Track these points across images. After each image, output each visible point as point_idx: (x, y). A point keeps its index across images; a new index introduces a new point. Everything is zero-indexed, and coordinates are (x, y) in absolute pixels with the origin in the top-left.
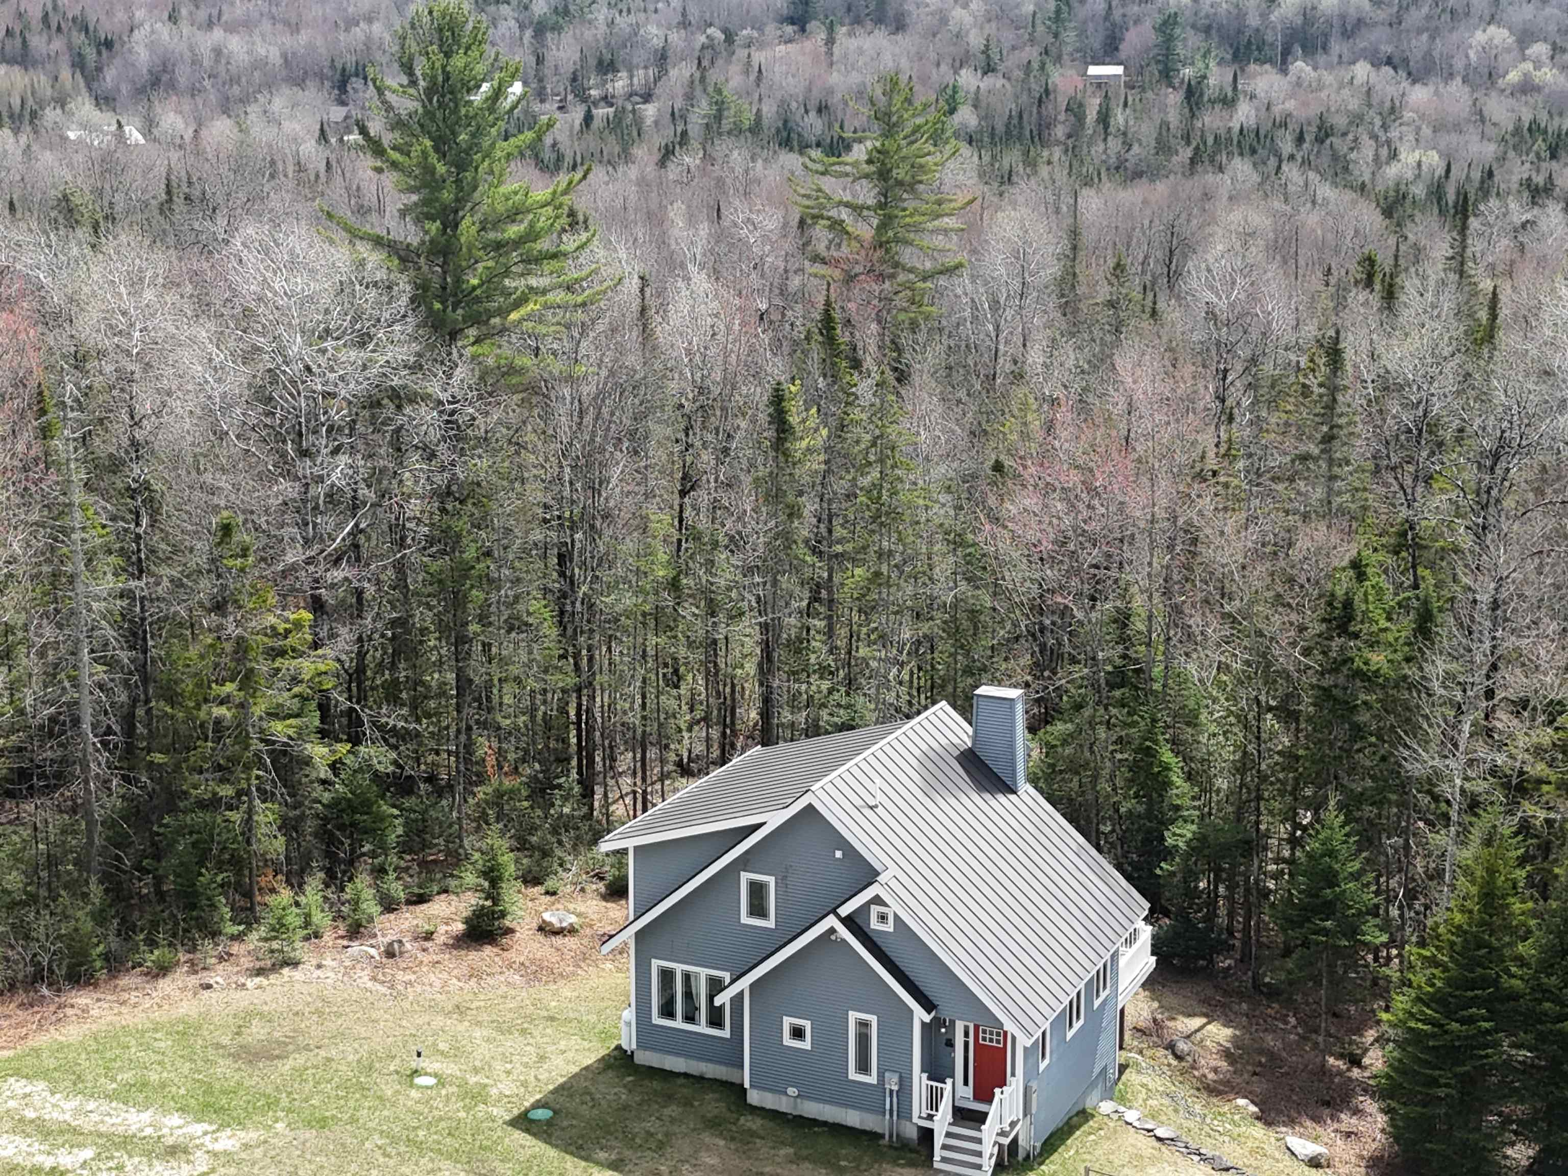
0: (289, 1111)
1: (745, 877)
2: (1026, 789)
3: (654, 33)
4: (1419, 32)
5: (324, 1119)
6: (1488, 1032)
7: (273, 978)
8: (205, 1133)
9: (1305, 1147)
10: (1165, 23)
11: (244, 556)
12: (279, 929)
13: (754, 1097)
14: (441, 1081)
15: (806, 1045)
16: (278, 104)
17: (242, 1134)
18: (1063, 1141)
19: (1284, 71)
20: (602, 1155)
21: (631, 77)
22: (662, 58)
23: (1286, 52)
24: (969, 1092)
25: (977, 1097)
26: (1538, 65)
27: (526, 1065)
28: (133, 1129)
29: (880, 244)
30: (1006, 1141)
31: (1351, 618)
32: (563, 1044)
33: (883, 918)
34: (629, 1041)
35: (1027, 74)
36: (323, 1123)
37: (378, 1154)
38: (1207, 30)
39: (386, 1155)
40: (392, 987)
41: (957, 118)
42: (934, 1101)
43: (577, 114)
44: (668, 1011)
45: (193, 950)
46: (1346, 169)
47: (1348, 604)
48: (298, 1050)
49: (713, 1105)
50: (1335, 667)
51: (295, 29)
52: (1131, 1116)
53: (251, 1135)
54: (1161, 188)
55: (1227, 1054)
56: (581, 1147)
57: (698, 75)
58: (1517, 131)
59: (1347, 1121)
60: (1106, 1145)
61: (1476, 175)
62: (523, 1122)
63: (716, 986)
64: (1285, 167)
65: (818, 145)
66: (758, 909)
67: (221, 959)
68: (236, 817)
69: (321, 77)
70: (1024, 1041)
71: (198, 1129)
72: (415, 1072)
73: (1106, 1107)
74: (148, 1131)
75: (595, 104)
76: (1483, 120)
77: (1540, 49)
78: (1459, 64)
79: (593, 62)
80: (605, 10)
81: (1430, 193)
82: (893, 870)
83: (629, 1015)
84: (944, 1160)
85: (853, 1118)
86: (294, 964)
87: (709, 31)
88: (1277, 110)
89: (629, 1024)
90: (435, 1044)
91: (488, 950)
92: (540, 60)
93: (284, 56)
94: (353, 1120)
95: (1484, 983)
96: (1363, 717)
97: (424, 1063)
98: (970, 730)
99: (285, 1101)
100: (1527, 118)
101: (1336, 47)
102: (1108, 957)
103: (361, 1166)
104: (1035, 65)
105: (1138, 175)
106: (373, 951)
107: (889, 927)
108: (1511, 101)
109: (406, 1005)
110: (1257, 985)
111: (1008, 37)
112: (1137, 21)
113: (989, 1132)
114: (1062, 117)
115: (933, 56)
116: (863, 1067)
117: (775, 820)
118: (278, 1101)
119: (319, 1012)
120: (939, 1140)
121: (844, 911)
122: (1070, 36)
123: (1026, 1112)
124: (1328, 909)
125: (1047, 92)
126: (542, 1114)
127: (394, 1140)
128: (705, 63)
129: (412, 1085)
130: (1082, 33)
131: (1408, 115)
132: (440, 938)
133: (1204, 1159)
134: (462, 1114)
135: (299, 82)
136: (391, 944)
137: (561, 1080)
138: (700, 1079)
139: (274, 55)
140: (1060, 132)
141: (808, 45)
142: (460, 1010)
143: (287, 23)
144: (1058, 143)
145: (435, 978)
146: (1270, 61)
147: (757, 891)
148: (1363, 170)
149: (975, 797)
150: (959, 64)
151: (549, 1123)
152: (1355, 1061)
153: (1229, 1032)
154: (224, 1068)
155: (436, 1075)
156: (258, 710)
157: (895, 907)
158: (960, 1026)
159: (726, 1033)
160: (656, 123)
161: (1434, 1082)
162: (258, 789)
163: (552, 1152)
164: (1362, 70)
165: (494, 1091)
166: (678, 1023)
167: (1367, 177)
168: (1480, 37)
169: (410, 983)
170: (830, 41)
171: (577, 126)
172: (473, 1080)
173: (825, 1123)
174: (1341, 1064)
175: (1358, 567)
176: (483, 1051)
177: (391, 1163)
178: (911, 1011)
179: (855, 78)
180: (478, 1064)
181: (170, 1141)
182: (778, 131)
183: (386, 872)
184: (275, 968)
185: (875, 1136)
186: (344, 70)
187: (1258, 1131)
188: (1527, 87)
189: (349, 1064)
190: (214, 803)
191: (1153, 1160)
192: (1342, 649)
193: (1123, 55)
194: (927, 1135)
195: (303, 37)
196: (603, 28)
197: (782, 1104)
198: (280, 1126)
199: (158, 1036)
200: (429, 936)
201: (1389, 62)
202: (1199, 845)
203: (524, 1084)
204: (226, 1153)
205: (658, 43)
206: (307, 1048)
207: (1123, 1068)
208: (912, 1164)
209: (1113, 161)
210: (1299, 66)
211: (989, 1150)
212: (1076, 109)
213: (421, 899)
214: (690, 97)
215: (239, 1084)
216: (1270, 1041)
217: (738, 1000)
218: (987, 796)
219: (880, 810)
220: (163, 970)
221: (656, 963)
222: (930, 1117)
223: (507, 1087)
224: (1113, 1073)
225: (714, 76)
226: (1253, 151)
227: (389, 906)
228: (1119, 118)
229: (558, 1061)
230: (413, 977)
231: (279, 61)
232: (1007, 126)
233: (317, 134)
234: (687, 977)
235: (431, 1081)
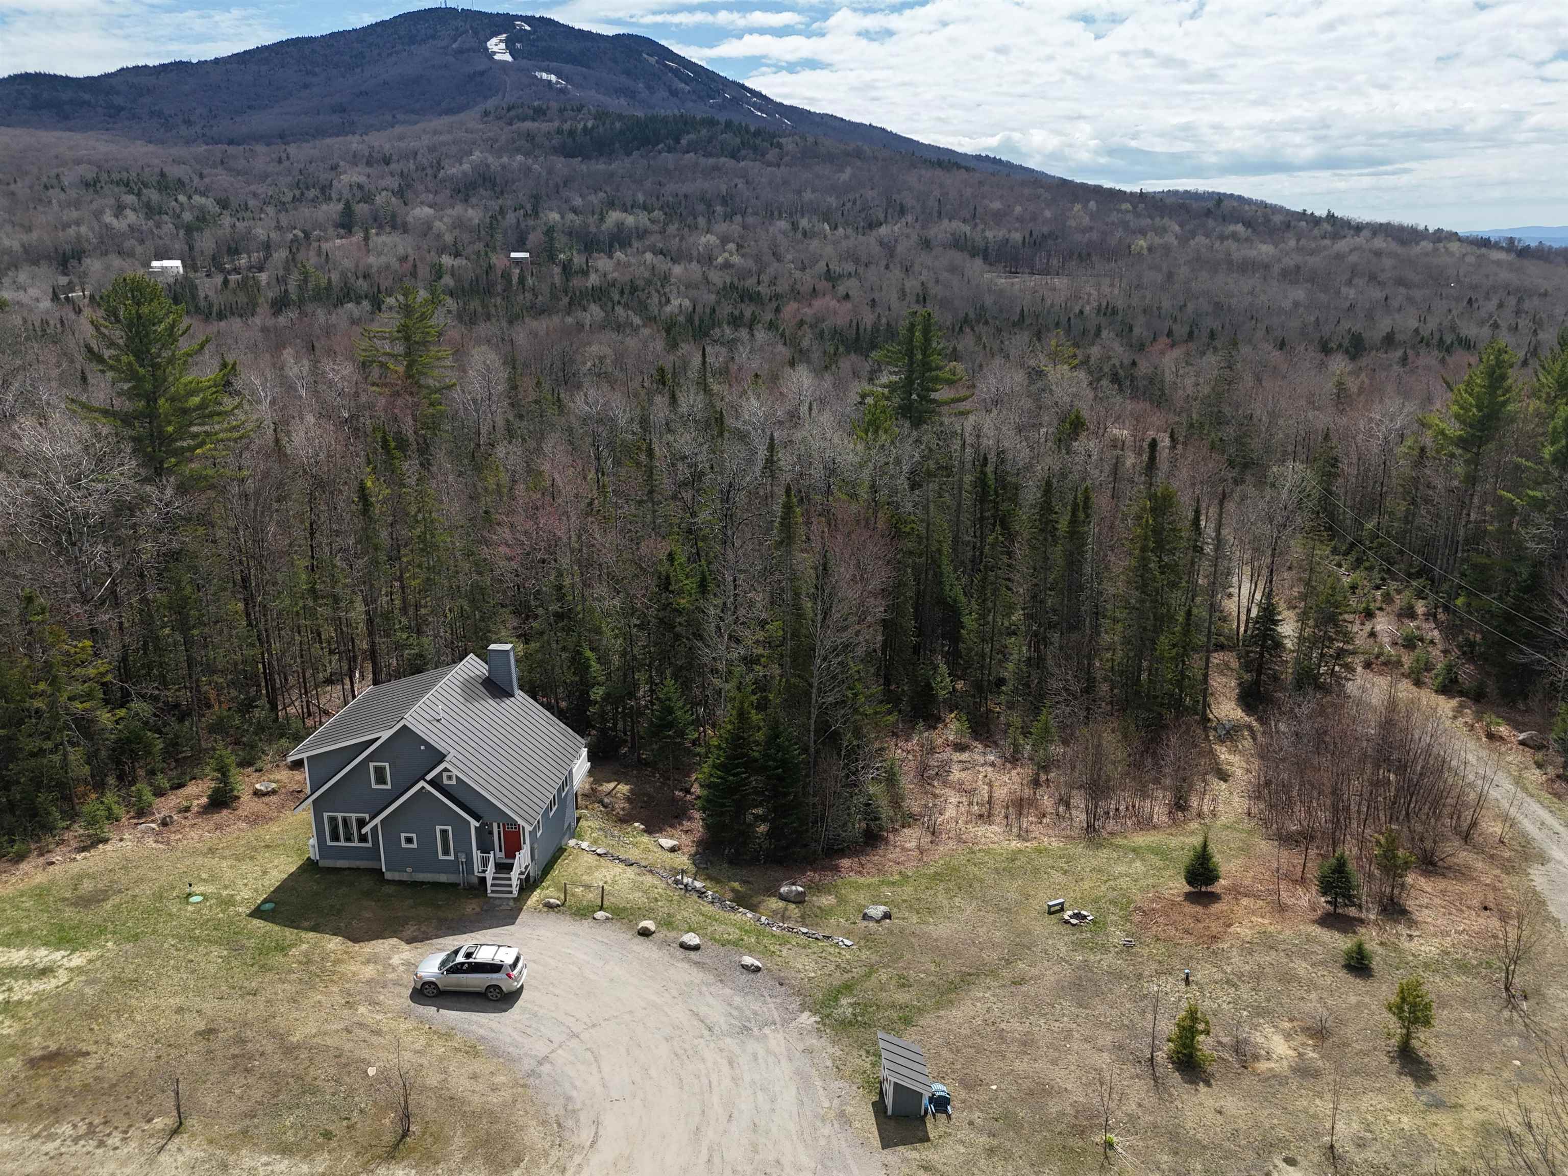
0: (114, 933)
1: (372, 765)
2: (518, 693)
3: (260, 232)
4: (674, 237)
5: (137, 934)
6: (746, 778)
7: (93, 852)
8: (63, 957)
9: (667, 843)
10: (548, 230)
11: (43, 613)
12: (92, 822)
13: (388, 876)
14: (206, 898)
15: (415, 846)
16: (23, 277)
17: (87, 954)
18: (552, 867)
19: (611, 257)
20: (306, 924)
21: (250, 257)
22: (267, 247)
23: (611, 246)
24: (502, 855)
25: (507, 857)
26: (731, 254)
27: (255, 879)
28: (16, 963)
29: (409, 376)
30: (523, 877)
31: (670, 584)
32: (276, 862)
33: (450, 778)
34: (314, 854)
35: (478, 258)
36: (136, 937)
37: (172, 951)
38: (570, 234)
39: (178, 950)
40: (168, 844)
41: (443, 281)
42: (485, 863)
43: (219, 279)
44: (335, 837)
45: (39, 840)
46: (646, 307)
47: (668, 577)
48: (114, 894)
49: (366, 883)
50: (665, 607)
51: (29, 229)
52: (585, 845)
53: (94, 953)
54: (556, 319)
55: (628, 799)
56: (293, 921)
57: (290, 257)
58: (725, 288)
59: (687, 824)
60: (573, 865)
61: (708, 311)
62: (257, 913)
63: (361, 823)
64: (616, 308)
65: (366, 297)
66: (381, 779)
67: (58, 844)
68: (56, 758)
69: (48, 258)
70: (528, 828)
71: (58, 955)
72: (190, 895)
73: (572, 842)
74: (26, 962)
75: (229, 273)
76: (708, 282)
77: (731, 246)
78: (695, 253)
79: (225, 249)
80: (228, 218)
81: (687, 321)
82: (453, 752)
83: (313, 841)
84: (493, 892)
85: (443, 878)
86: (106, 841)
87: (295, 232)
88: (609, 277)
89: (314, 846)
90: (199, 876)
91: (225, 812)
92: (191, 248)
93: (23, 246)
94: (154, 932)
95: (743, 756)
96: (678, 629)
97: (194, 889)
98: (487, 667)
99: (110, 927)
100: (728, 281)
101: (635, 244)
102: (567, 773)
103: (163, 960)
104: (483, 253)
105: (542, 312)
106: (153, 825)
107: (454, 782)
108: (720, 273)
109: (179, 854)
110: (639, 760)
111: (466, 237)
112: (534, 229)
113: (515, 875)
114: (499, 280)
115: (426, 247)
116: (446, 852)
117: (385, 735)
118: (106, 927)
119: (124, 868)
120: (489, 882)
121: (429, 777)
122: (499, 237)
123: (533, 859)
124: (670, 725)
125: (490, 267)
126: (268, 906)
127: (181, 939)
128: (294, 250)
129: (188, 903)
130: (505, 233)
131: (673, 280)
132: (195, 809)
133: (621, 861)
134: (221, 915)
135: (35, 262)
136: (165, 818)
137: (278, 884)
138: (358, 869)
139: (16, 246)
140: (499, 288)
141: (354, 239)
142: (211, 851)
143: (22, 226)
144: (498, 294)
145: (194, 834)
146: (603, 251)
147: (380, 772)
148: (654, 310)
149: (491, 701)
150: (441, 251)
151: (273, 910)
152: (688, 791)
153: (628, 787)
154: (69, 912)
155: (202, 895)
156: (63, 698)
157: (455, 772)
158: (495, 825)
159: (370, 845)
160: (268, 283)
161: (723, 805)
162: (68, 742)
163: (277, 928)
164: (649, 256)
165: (238, 898)
166: (342, 843)
167: (656, 312)
168: (703, 240)
169: (179, 840)
170: (366, 238)
171: (219, 287)
172: (225, 893)
173: (429, 883)
174: (681, 794)
175: (671, 557)
176: (228, 875)
177: (182, 954)
178: (469, 823)
179: (383, 260)
180: (227, 883)
181: (41, 966)
182: (342, 289)
183: (155, 774)
184: (94, 845)
185: (455, 885)
186: (64, 254)
187: (645, 839)
188: (727, 265)
189: (147, 897)
190: (41, 752)
191: (597, 867)
192: (667, 598)
193: (528, 247)
194: (483, 880)
195: (34, 236)
196: (228, 230)
197: (405, 877)
198: (110, 944)
199: (24, 899)
200: (187, 809)
201: (661, 253)
202: (607, 697)
203: (256, 890)
204: (78, 968)
205: (263, 238)
206: (120, 891)
207: (578, 819)
208: (476, 896)
209: (528, 304)
210: (618, 254)
211: (515, 882)
212: (506, 275)
213: (180, 786)
214: (287, 269)
215: (81, 921)
216: (650, 789)
217: (374, 829)
218: (498, 700)
219: (443, 721)
220: (21, 857)
221: (326, 815)
222: (484, 871)
223: (246, 894)
224: (573, 824)
225: (300, 256)
226: (600, 299)
227: (159, 793)
228: (530, 281)
229: (275, 873)
230: (180, 836)
231: (20, 250)
232: (471, 285)
233: (51, 295)
234: (345, 820)
235: (199, 898)
